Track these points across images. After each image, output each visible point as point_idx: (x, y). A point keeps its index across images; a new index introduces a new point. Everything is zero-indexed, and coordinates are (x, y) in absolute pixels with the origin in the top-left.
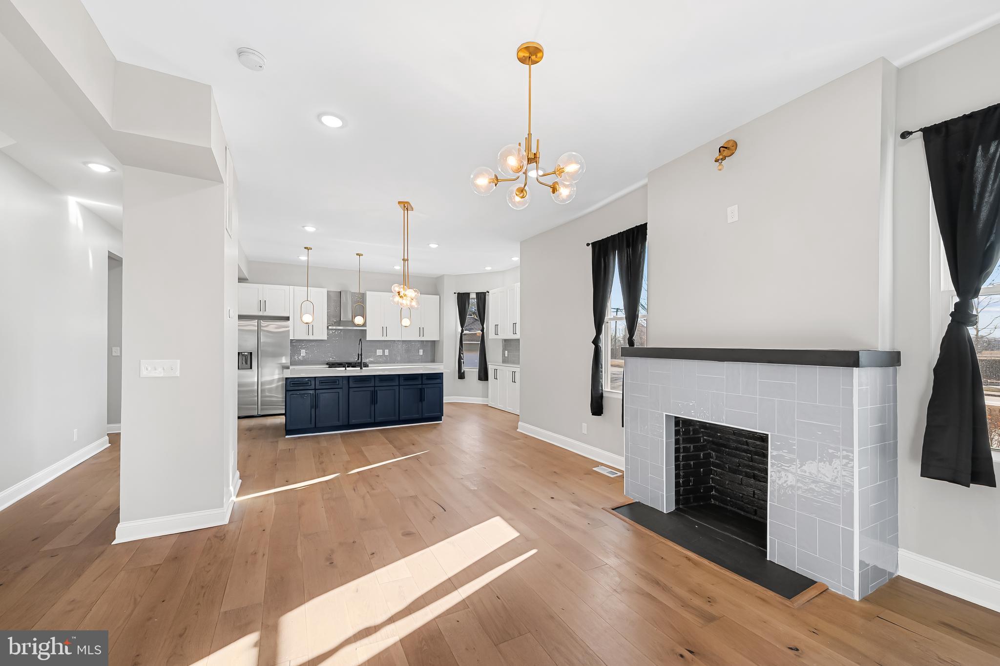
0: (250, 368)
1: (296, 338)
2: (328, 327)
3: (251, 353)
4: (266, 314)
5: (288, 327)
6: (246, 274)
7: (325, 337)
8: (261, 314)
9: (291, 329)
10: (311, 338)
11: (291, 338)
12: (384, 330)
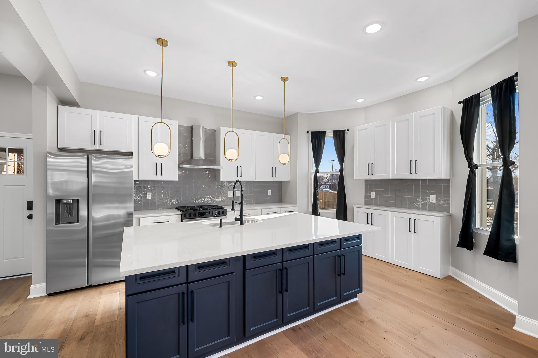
0: (76, 221)
1: (141, 179)
2: (179, 167)
3: (78, 200)
4: (101, 148)
5: (132, 167)
6: (74, 94)
7: (175, 178)
8: (95, 148)
9: (135, 170)
10: (159, 178)
11: (135, 178)
12: (239, 170)
